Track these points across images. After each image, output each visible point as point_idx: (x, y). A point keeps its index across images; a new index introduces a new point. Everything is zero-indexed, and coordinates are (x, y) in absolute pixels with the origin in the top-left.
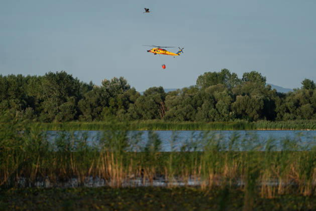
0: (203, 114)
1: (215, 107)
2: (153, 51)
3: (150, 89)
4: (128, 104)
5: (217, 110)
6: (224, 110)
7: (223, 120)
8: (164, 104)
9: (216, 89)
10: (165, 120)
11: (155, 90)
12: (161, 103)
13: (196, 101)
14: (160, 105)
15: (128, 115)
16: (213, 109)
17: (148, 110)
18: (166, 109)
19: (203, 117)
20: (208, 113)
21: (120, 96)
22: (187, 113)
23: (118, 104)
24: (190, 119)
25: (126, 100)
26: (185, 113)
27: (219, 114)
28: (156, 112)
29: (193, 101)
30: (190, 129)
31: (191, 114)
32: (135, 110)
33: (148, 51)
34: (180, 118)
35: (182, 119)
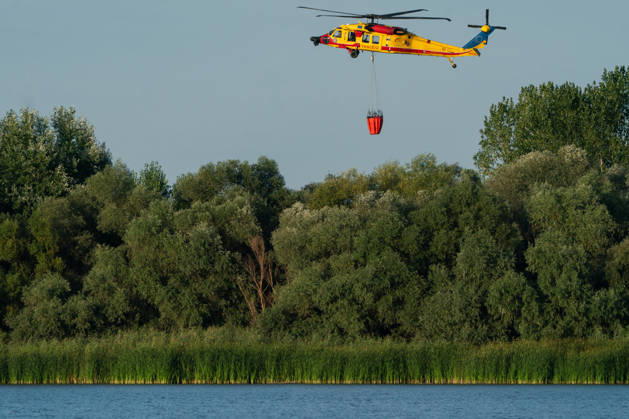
0: (458, 300)
1: (520, 266)
2: (343, 40)
3: (208, 171)
4: (87, 250)
5: (532, 278)
6: (568, 280)
7: (559, 331)
8: (269, 247)
9: (540, 173)
10: (270, 329)
11: (235, 175)
12: (254, 243)
13: (428, 234)
14: (246, 250)
15: (79, 303)
16: (510, 273)
17: (185, 283)
18: (279, 276)
19: (458, 316)
20: (485, 293)
21: (47, 209)
22: (378, 296)
23: (33, 249)
24: (396, 325)
25: (78, 229)
26: (368, 298)
27: (542, 299)
28: (226, 292)
29: (411, 235)
30: (383, 377)
31: (399, 303)
32: (120, 282)
33: (317, 41)
34: (340, 318)
35: (355, 327)
